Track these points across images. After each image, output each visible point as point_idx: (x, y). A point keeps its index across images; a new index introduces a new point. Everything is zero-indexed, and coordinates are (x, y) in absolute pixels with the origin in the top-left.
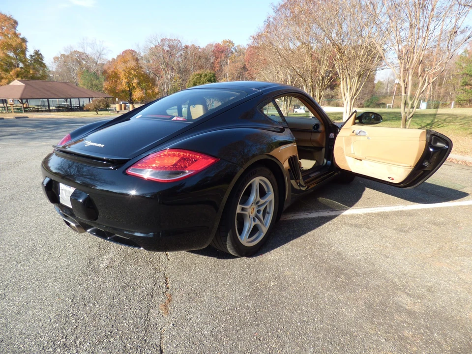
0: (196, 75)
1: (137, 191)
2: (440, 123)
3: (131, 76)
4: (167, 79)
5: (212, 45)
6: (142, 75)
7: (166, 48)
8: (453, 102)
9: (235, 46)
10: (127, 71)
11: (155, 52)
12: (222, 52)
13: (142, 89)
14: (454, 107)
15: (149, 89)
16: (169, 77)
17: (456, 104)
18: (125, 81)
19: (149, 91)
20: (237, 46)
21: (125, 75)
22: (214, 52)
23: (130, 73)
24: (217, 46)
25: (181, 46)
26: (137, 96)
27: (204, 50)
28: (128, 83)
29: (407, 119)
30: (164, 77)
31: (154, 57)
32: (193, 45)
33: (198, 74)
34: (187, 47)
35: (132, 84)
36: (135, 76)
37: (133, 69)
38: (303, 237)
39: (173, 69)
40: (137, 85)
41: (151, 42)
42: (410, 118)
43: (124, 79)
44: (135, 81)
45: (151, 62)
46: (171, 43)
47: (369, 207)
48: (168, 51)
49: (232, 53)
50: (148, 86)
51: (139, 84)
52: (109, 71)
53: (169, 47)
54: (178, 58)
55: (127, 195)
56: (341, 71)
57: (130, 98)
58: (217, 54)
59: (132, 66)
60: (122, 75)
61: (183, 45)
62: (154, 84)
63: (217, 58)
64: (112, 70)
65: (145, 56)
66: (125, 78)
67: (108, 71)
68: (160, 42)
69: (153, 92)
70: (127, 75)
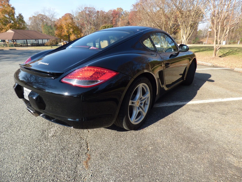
0: (103, 27)
1: (68, 93)
2: (233, 52)
3: (69, 28)
4: (88, 29)
5: (111, 11)
6: (75, 27)
7: (87, 12)
8: (239, 41)
9: (124, 11)
10: (67, 25)
11: (82, 14)
12: (117, 14)
13: (75, 34)
14: (240, 44)
15: (79, 34)
16: (89, 28)
17: (241, 42)
18: (66, 30)
19: (78, 35)
20: (125, 11)
21: (66, 27)
22: (112, 14)
23: (69, 26)
24: (114, 11)
25: (95, 11)
26: (73, 38)
27: (107, 13)
28: (68, 31)
29: (217, 49)
30: (86, 28)
31: (81, 17)
32: (102, 11)
33: (104, 26)
34: (98, 12)
35: (70, 32)
36: (71, 27)
37: (70, 24)
38: (166, 118)
39: (91, 23)
40: (72, 32)
41: (79, 9)
42: (219, 49)
43: (65, 29)
44: (71, 30)
45: (80, 20)
46: (90, 10)
47: (202, 100)
48: (88, 14)
49: (122, 15)
50: (78, 33)
51: (73, 32)
52: (58, 25)
53: (89, 12)
54: (94, 18)
55: (63, 95)
56: (181, 24)
57: (69, 39)
58: (114, 15)
59: (70, 22)
60: (64, 27)
61: (96, 11)
62: (81, 32)
63: (114, 18)
64: (59, 24)
65: (76, 17)
66: (66, 29)
67: (57, 25)
68: (84, 9)
69: (80, 36)
70: (67, 27)
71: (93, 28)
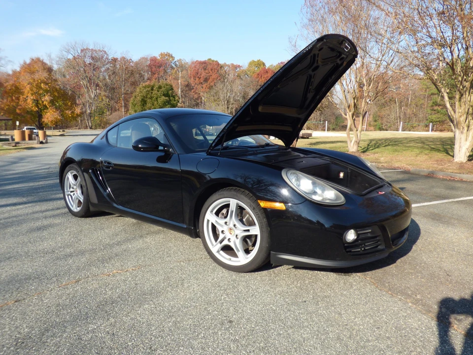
3: (41, 92)
4: (90, 97)
5: (146, 59)
6: (56, 90)
7: (88, 61)
9: (176, 60)
10: (34, 85)
11: (73, 64)
12: (160, 67)
13: (56, 108)
15: (67, 109)
16: (93, 96)
18: (32, 98)
19: (67, 112)
20: (178, 61)
21: (32, 90)
22: (150, 66)
23: (39, 88)
24: (154, 60)
25: (107, 58)
26: (50, 119)
27: (137, 63)
28: (37, 102)
30: (87, 95)
31: (71, 71)
32: (124, 58)
34: (115, 60)
35: (43, 102)
36: (47, 91)
37: (42, 82)
39: (97, 85)
40: (49, 103)
41: (68, 52)
43: (29, 95)
44: (47, 99)
45: (68, 77)
46: (95, 54)
48: (90, 64)
49: (172, 68)
50: (66, 105)
51: (52, 102)
52: (7, 84)
53: (93, 58)
54: (103, 73)
57: (39, 122)
58: (154, 69)
59: (43, 78)
60: (27, 89)
61: (110, 57)
62: (74, 103)
63: (155, 74)
64: (11, 82)
65: (59, 69)
66: (32, 94)
67: (5, 85)
68: (79, 52)
69: (72, 112)
70: (35, 90)
71: (105, 96)
